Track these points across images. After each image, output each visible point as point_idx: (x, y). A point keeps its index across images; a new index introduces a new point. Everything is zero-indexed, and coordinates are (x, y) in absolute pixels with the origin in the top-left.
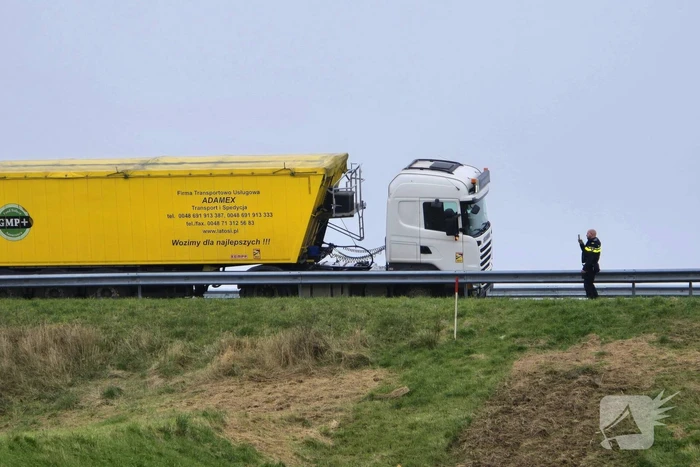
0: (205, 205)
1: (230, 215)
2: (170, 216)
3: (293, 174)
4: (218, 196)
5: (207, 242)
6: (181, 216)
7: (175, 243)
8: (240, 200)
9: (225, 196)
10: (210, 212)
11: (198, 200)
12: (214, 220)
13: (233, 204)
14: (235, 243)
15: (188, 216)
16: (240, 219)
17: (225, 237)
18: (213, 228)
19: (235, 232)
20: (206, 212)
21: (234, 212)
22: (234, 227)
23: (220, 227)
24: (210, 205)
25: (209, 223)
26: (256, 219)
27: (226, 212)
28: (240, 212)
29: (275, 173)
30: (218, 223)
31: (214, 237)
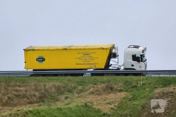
0: (84, 56)
1: (89, 58)
2: (76, 58)
3: (103, 49)
4: (86, 54)
5: (84, 64)
6: (78, 58)
7: (77, 64)
8: (91, 55)
9: (88, 54)
11: (82, 55)
12: (85, 59)
13: (89, 56)
14: (90, 64)
15: (80, 58)
16: (91, 59)
17: (88, 63)
18: (85, 61)
21: (90, 57)
22: (90, 61)
23: (87, 61)
24: (85, 56)
25: (85, 60)
26: (95, 59)
27: (88, 57)
28: (91, 57)
29: (99, 49)
30: (86, 60)
31: (85, 63)
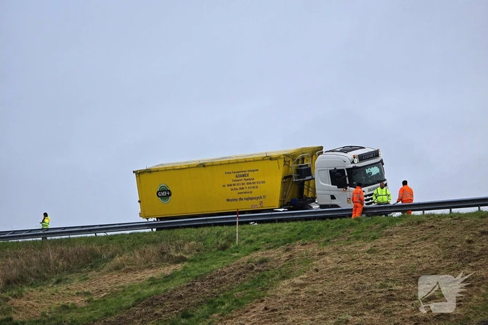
0: (237, 179)
1: (248, 184)
2: (224, 186)
3: (271, 159)
4: (242, 173)
5: (241, 199)
6: (228, 185)
7: (228, 200)
8: (251, 175)
9: (244, 173)
10: (240, 182)
11: (233, 176)
12: (241, 186)
13: (248, 178)
14: (251, 199)
15: (231, 185)
16: (252, 185)
17: (247, 196)
18: (241, 191)
19: (251, 192)
20: (237, 182)
21: (249, 181)
22: (250, 190)
23: (245, 190)
24: (240, 178)
25: (241, 189)
26: (258, 185)
27: (246, 182)
28: (252, 181)
29: (263, 159)
30: (243, 188)
31: (243, 196)
